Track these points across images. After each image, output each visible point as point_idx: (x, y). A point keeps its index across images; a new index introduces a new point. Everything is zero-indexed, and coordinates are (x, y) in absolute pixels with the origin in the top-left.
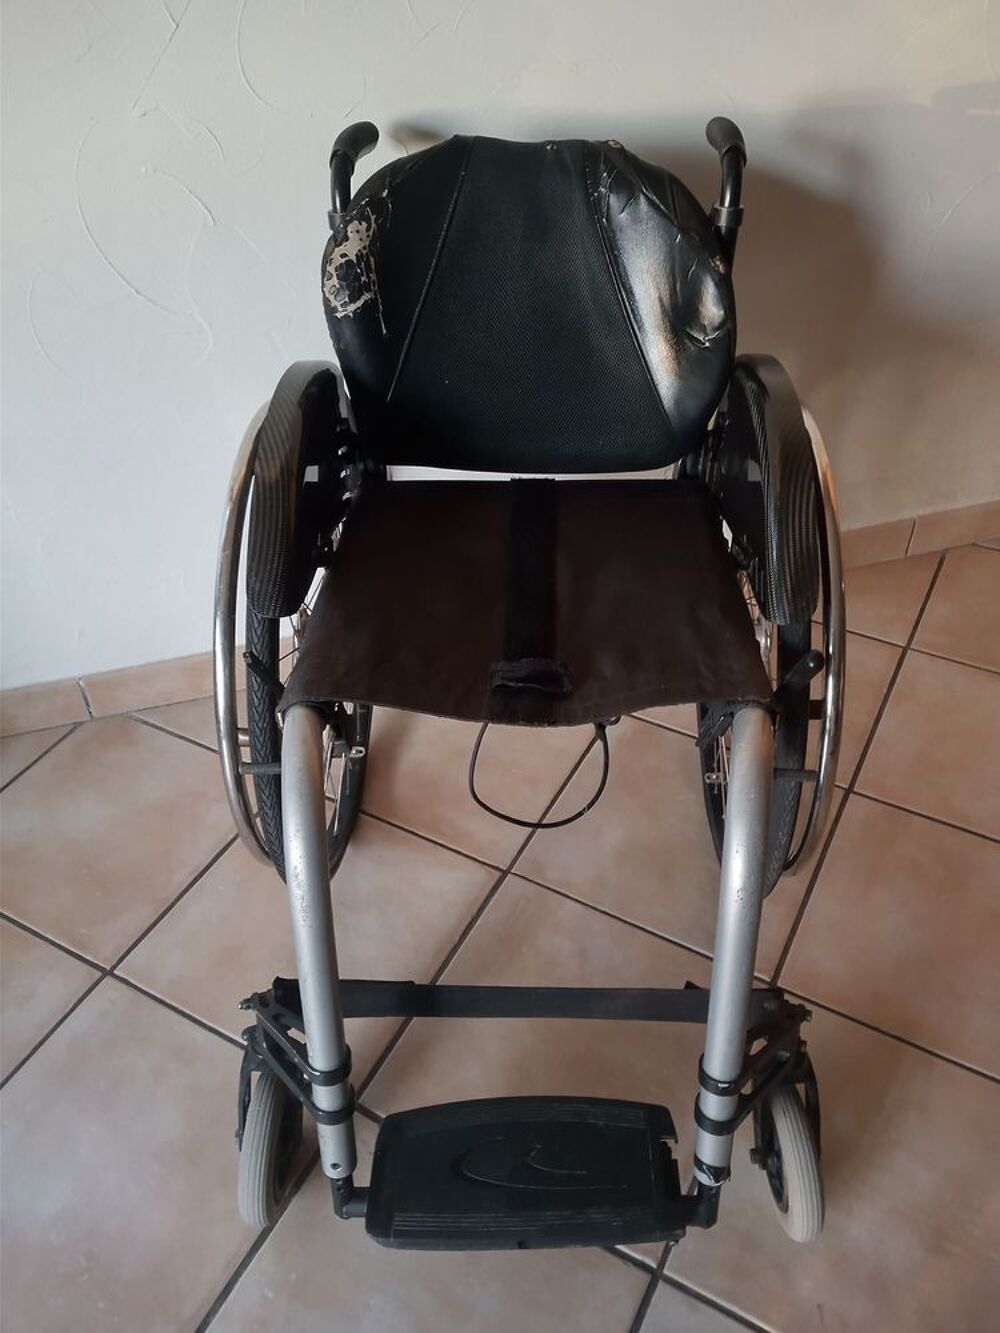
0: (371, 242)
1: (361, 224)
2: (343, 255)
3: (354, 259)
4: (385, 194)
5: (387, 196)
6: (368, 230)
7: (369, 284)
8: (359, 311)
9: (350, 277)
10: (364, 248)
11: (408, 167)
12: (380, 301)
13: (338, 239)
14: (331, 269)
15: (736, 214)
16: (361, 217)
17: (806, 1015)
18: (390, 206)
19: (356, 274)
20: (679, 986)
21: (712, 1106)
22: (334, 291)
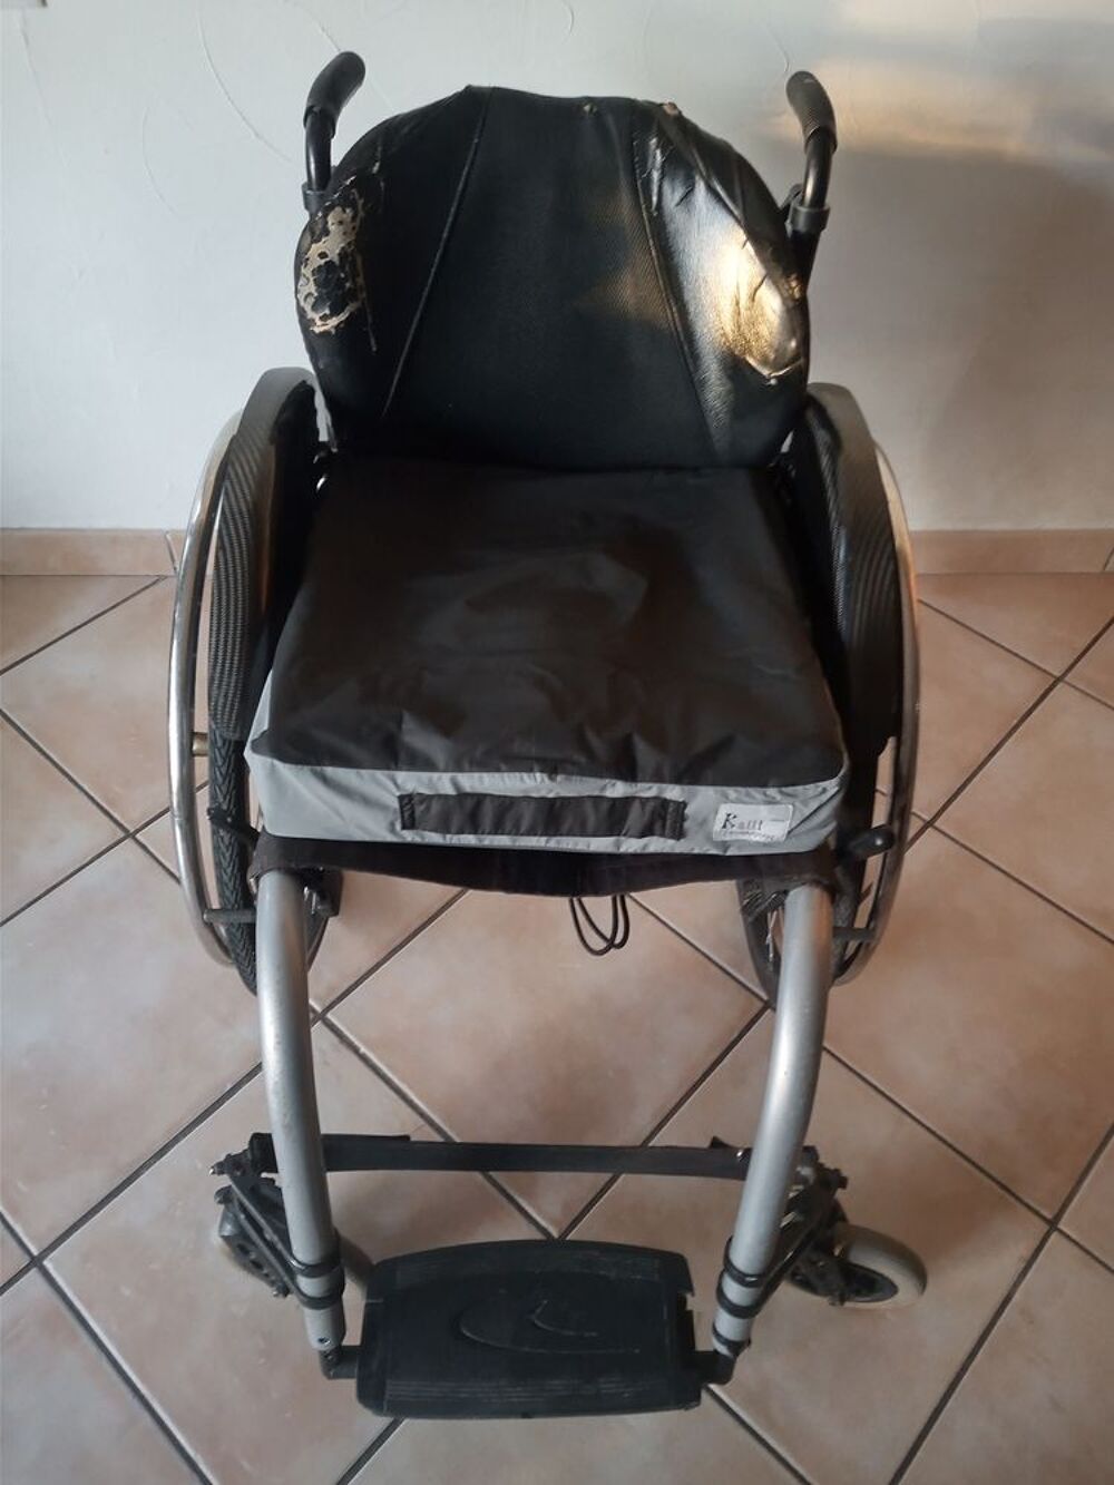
0: (357, 234)
1: (344, 211)
2: (323, 255)
3: (336, 260)
4: (376, 169)
5: (379, 171)
6: (354, 218)
7: (355, 290)
8: (342, 325)
9: (332, 284)
10: (349, 244)
11: (406, 130)
12: (368, 311)
13: (314, 232)
14: (306, 271)
15: (819, 217)
16: (346, 202)
17: (843, 1183)
18: (382, 184)
19: (339, 278)
20: (705, 1144)
21: (734, 1292)
22: (311, 300)
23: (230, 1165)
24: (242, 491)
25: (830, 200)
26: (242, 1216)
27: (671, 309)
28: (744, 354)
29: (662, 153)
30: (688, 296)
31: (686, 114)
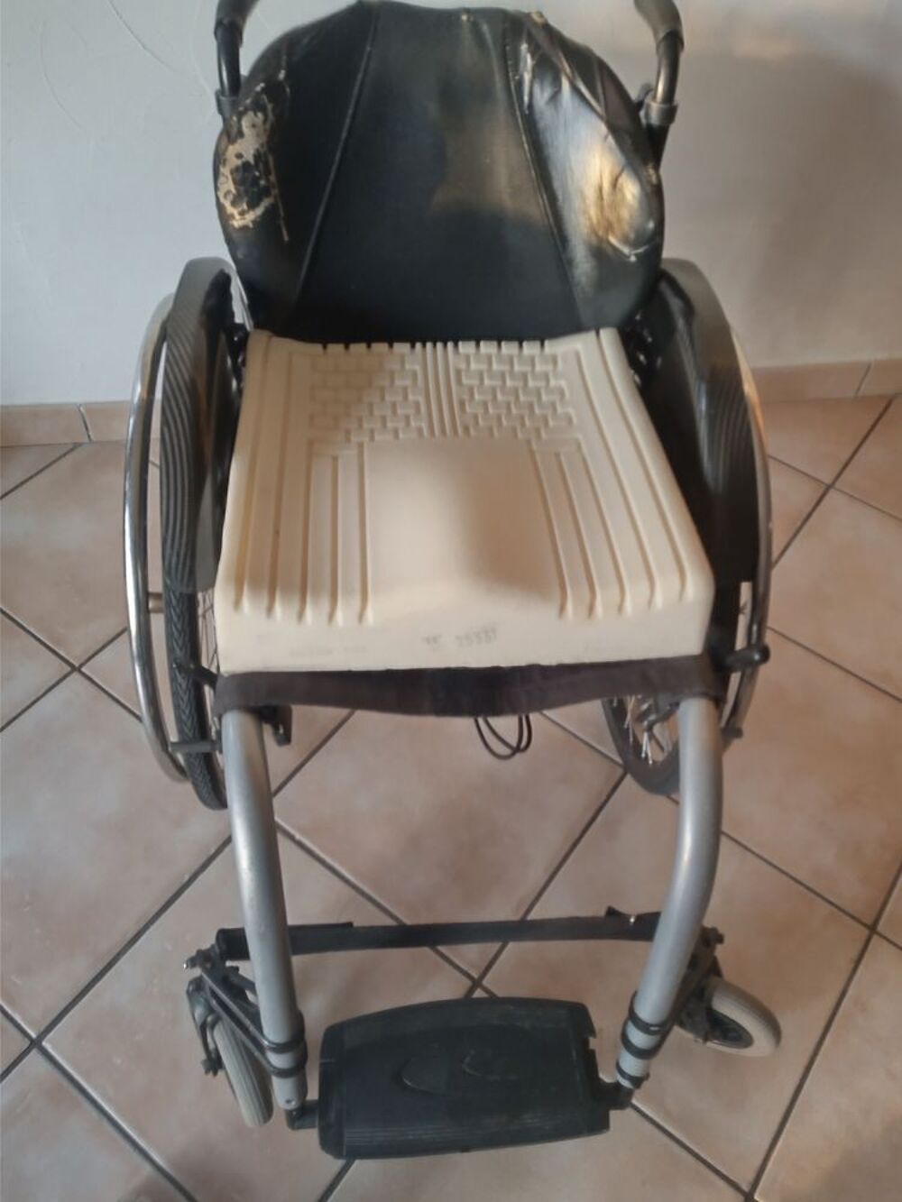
0: (269, 136)
1: (255, 115)
2: (239, 156)
3: (252, 161)
4: (282, 76)
5: (285, 78)
6: (265, 121)
7: (268, 188)
8: (258, 220)
9: (249, 183)
10: (262, 145)
11: (305, 41)
12: (280, 205)
13: (230, 134)
14: (225, 170)
15: (669, 113)
16: (257, 106)
17: (720, 939)
18: (288, 90)
19: (255, 176)
20: (602, 913)
21: (639, 1038)
22: (230, 197)
23: (201, 958)
24: (180, 370)
25: (678, 97)
26: (214, 1002)
27: (542, 197)
28: (607, 234)
29: (533, 57)
30: (556, 184)
31: (552, 22)
